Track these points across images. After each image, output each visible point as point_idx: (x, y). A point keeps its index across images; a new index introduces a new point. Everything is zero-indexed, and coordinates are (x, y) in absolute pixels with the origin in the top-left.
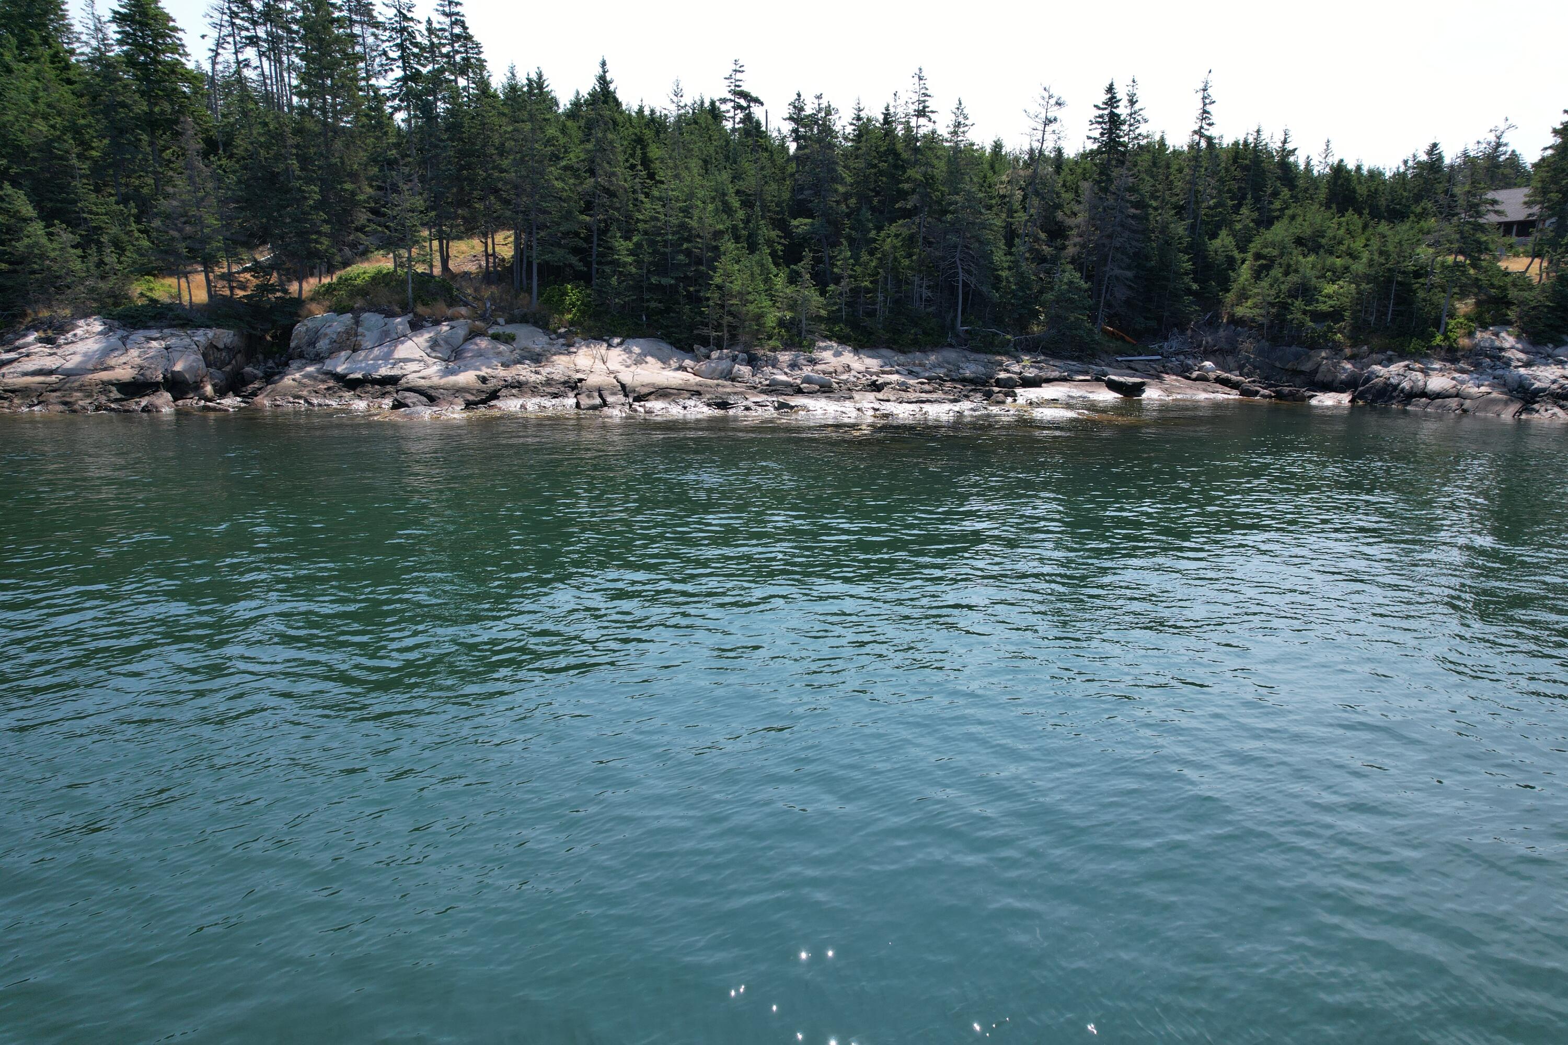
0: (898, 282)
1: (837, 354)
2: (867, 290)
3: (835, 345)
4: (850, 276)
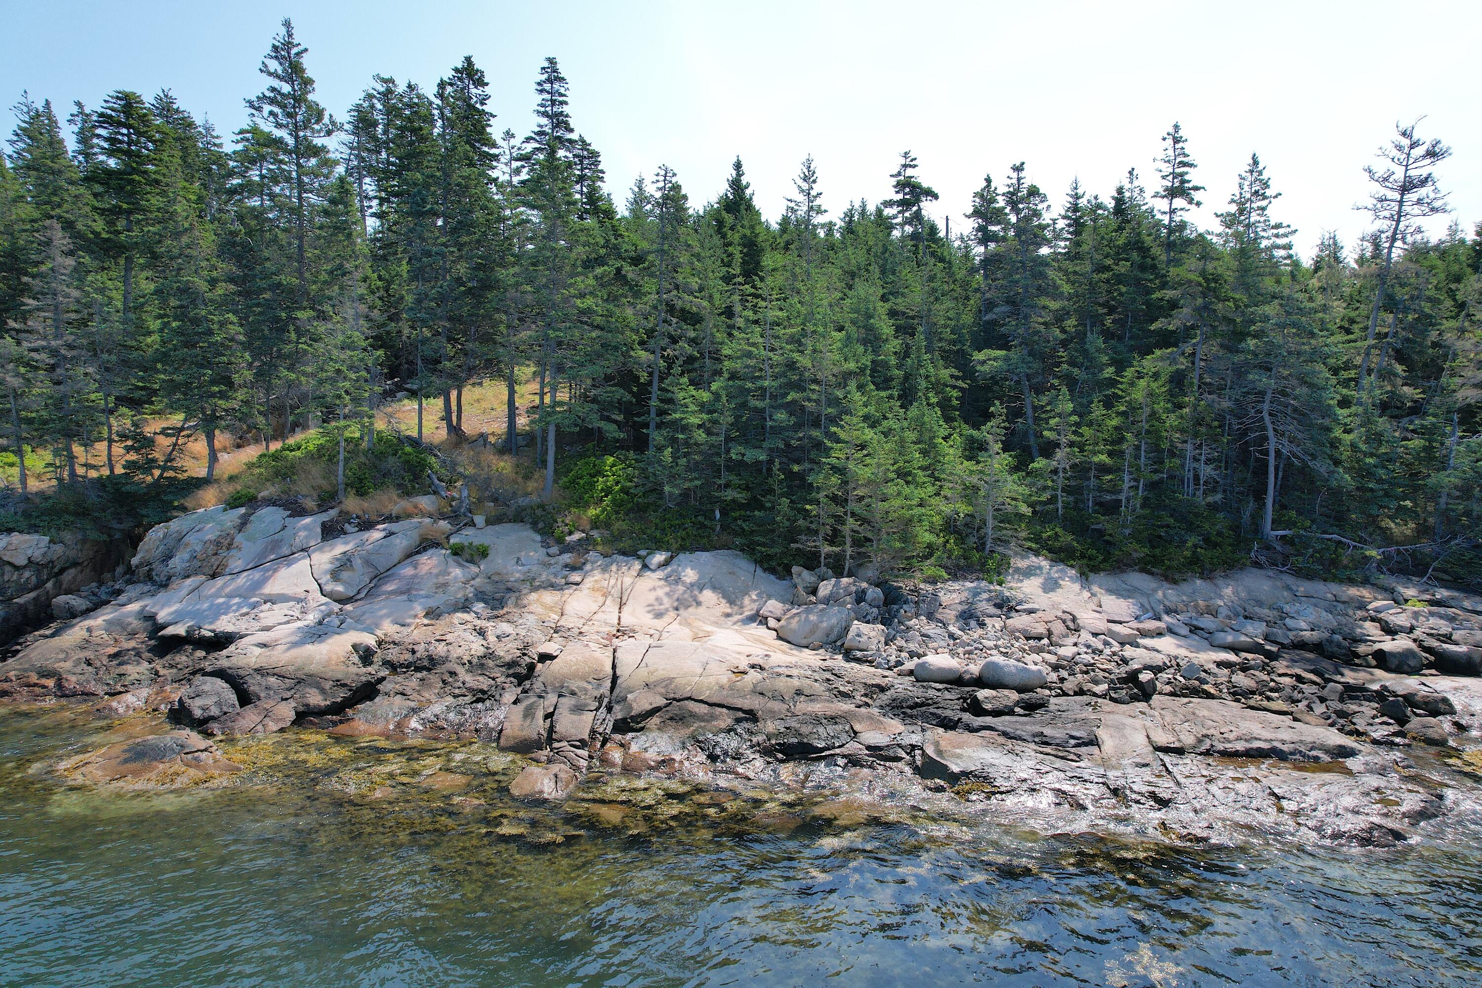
0: (1158, 455)
1: (1050, 586)
2: (1103, 469)
3: (1045, 564)
4: (1071, 444)
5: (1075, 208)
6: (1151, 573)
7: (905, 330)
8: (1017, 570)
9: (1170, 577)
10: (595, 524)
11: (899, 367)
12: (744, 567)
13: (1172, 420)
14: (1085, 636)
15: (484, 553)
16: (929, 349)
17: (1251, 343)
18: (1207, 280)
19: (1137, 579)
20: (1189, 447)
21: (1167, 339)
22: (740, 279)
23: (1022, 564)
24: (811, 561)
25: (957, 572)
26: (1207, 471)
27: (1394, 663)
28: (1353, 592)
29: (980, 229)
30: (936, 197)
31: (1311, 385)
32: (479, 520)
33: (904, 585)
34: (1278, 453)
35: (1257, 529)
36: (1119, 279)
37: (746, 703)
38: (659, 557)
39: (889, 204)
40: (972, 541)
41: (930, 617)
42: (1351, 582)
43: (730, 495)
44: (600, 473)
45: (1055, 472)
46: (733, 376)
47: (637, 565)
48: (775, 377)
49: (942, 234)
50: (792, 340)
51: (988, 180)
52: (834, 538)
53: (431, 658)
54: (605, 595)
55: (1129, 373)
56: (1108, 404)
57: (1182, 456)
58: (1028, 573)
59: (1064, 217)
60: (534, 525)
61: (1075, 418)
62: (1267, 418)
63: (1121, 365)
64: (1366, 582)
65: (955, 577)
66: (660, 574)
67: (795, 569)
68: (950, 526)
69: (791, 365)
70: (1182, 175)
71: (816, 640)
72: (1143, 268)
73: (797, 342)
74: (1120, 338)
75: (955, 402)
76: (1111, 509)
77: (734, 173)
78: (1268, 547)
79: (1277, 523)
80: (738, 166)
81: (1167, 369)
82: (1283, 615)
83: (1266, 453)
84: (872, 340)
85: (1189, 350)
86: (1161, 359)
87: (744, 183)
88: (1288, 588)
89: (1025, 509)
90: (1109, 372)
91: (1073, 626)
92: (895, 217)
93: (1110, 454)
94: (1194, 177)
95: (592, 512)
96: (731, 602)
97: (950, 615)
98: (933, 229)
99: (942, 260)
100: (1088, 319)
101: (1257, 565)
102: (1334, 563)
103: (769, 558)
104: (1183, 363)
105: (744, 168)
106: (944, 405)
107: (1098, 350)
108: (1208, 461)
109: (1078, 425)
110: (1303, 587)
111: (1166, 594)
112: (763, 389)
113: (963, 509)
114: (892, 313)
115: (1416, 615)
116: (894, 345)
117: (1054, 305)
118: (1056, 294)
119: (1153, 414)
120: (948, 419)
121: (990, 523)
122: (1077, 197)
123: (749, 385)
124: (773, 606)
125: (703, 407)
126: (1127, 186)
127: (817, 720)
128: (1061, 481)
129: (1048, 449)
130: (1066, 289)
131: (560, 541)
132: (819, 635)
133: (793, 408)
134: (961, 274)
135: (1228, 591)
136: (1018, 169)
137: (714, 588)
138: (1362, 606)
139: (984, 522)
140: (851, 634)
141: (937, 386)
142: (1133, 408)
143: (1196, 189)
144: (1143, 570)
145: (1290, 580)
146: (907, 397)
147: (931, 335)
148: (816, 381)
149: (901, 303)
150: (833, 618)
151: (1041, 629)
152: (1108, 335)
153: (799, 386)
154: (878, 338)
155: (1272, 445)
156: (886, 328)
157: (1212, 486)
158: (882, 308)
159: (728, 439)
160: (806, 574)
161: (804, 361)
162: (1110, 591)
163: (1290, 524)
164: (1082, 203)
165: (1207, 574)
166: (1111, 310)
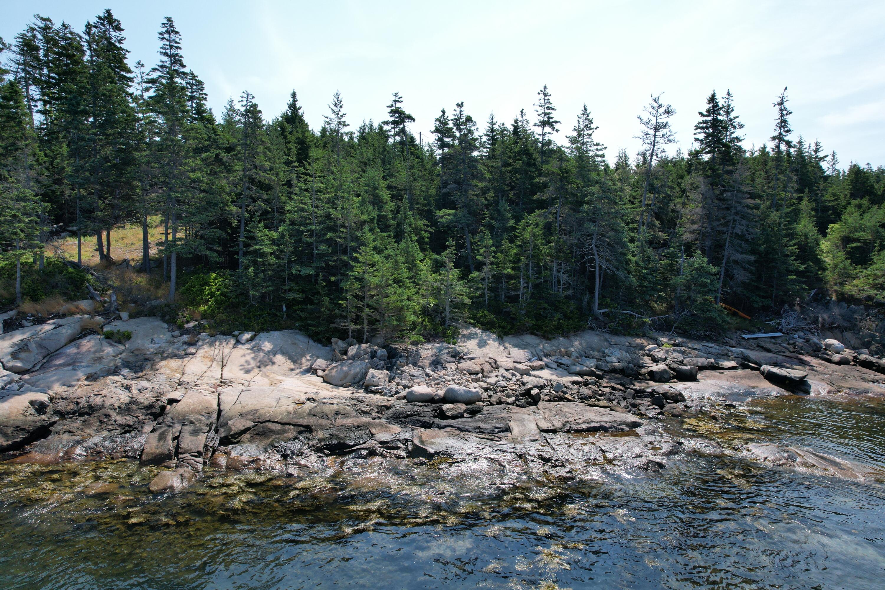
0: (539, 269)
1: (482, 344)
2: (510, 277)
3: (479, 332)
4: (492, 263)
5: (492, 130)
6: (536, 335)
7: (396, 197)
8: (464, 336)
9: (547, 336)
10: (204, 316)
11: (394, 219)
12: (302, 340)
13: (545, 249)
14: (502, 371)
15: (127, 337)
16: (411, 209)
17: (586, 207)
18: (562, 172)
19: (529, 339)
20: (555, 264)
21: (542, 205)
22: (296, 164)
23: (466, 332)
24: (343, 335)
25: (430, 338)
26: (564, 278)
27: (658, 377)
28: (638, 341)
29: (440, 140)
30: (414, 120)
31: (616, 231)
32: (124, 315)
33: (400, 346)
34: (600, 268)
35: (590, 309)
36: (516, 171)
37: (305, 421)
38: (247, 336)
39: (386, 123)
40: (438, 320)
41: (415, 364)
42: (637, 336)
43: (292, 296)
44: (207, 284)
45: (483, 279)
46: (292, 223)
47: (233, 341)
48: (319, 224)
49: (417, 142)
50: (328, 201)
51: (443, 112)
52: (357, 320)
53: (90, 407)
54: (212, 361)
55: (522, 223)
56: (511, 241)
57: (551, 269)
58: (470, 337)
59: (486, 135)
60: (163, 319)
61: (493, 249)
62: (594, 248)
63: (518, 219)
64: (644, 336)
65: (428, 341)
66: (248, 346)
67: (333, 340)
68: (425, 311)
69: (329, 217)
70: (549, 114)
71: (347, 382)
72: (529, 164)
73: (332, 202)
74: (517, 204)
75: (427, 240)
76: (514, 299)
77: (291, 100)
78: (596, 318)
79: (600, 306)
80: (294, 95)
81: (542, 222)
82: (605, 355)
83: (594, 267)
84: (377, 202)
85: (554, 211)
86: (539, 215)
87: (298, 106)
88: (607, 340)
89: (467, 301)
90: (512, 223)
91: (495, 365)
92: (390, 131)
93: (513, 269)
94: (555, 116)
95: (202, 308)
96: (294, 362)
97: (427, 362)
98: (412, 139)
99: (418, 157)
100: (500, 192)
101: (591, 328)
102: (629, 326)
103: (317, 333)
104: (551, 218)
105: (298, 97)
106: (421, 241)
107: (506, 210)
108: (565, 272)
109: (495, 252)
110: (614, 339)
111: (545, 346)
112: (311, 231)
113: (432, 302)
114: (389, 187)
115: (667, 352)
116: (390, 206)
117: (481, 185)
118: (481, 178)
119: (536, 246)
120: (423, 250)
121: (448, 309)
122: (493, 124)
123: (303, 228)
124: (320, 363)
125: (274, 242)
126: (520, 119)
127: (349, 429)
128: (486, 284)
129: (479, 266)
130: (488, 175)
131: (180, 327)
132: (349, 378)
133: (330, 242)
134: (429, 166)
135: (577, 343)
136: (460, 105)
137: (283, 353)
138: (642, 348)
139: (445, 309)
140: (369, 376)
141: (417, 230)
142: (525, 243)
143: (556, 122)
144: (532, 333)
145: (607, 336)
146: (399, 236)
147: (412, 200)
148: (344, 226)
149: (394, 182)
150: (357, 367)
151: (478, 368)
152: (511, 202)
153: (334, 229)
154: (381, 201)
155: (597, 264)
156: (386, 196)
157: (567, 286)
158: (383, 184)
159: (290, 262)
160: (340, 342)
161: (337, 214)
162: (515, 346)
163: (607, 306)
164: (496, 127)
165: (565, 335)
166: (512, 188)
